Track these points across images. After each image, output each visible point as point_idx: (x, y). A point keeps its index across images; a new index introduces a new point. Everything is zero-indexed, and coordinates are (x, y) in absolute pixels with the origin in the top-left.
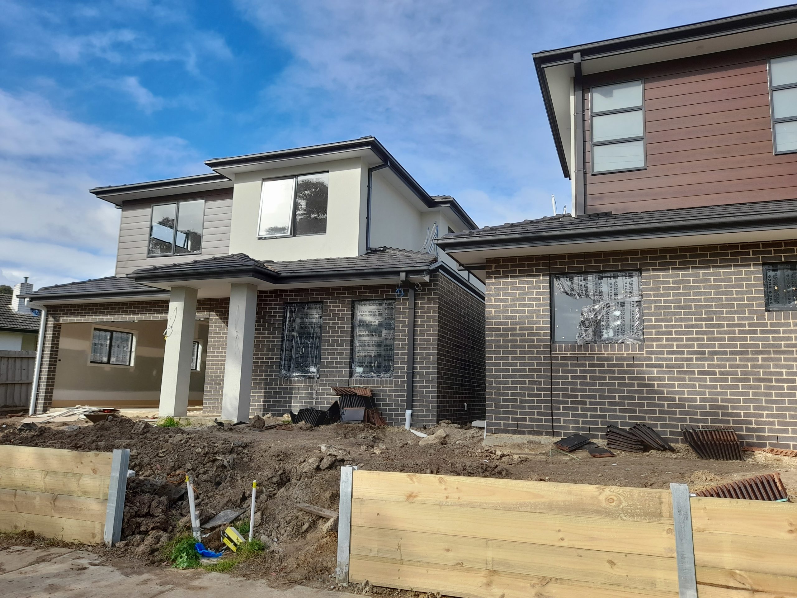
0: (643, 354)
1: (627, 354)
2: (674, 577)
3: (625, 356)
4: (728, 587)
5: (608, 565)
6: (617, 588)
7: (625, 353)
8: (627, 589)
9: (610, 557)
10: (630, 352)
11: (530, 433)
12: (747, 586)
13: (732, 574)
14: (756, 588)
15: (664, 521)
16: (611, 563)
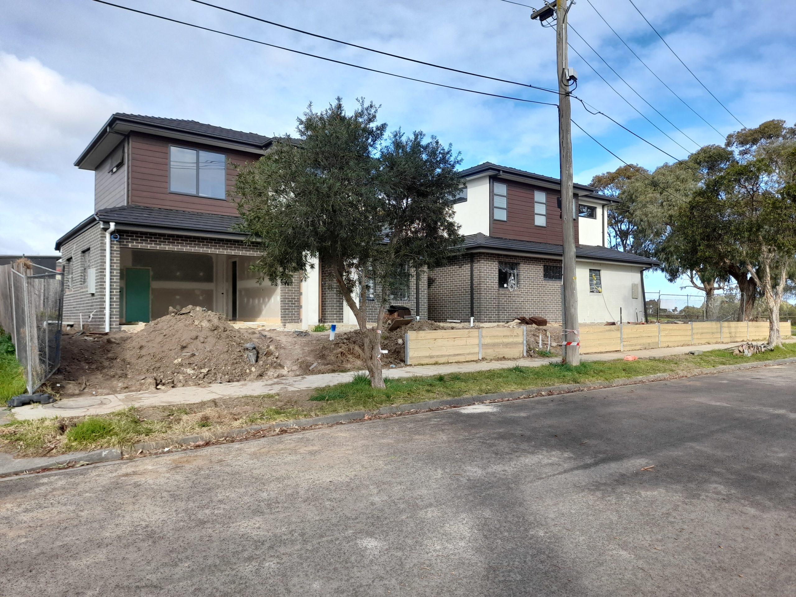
0: (520, 293)
8: (610, 345)
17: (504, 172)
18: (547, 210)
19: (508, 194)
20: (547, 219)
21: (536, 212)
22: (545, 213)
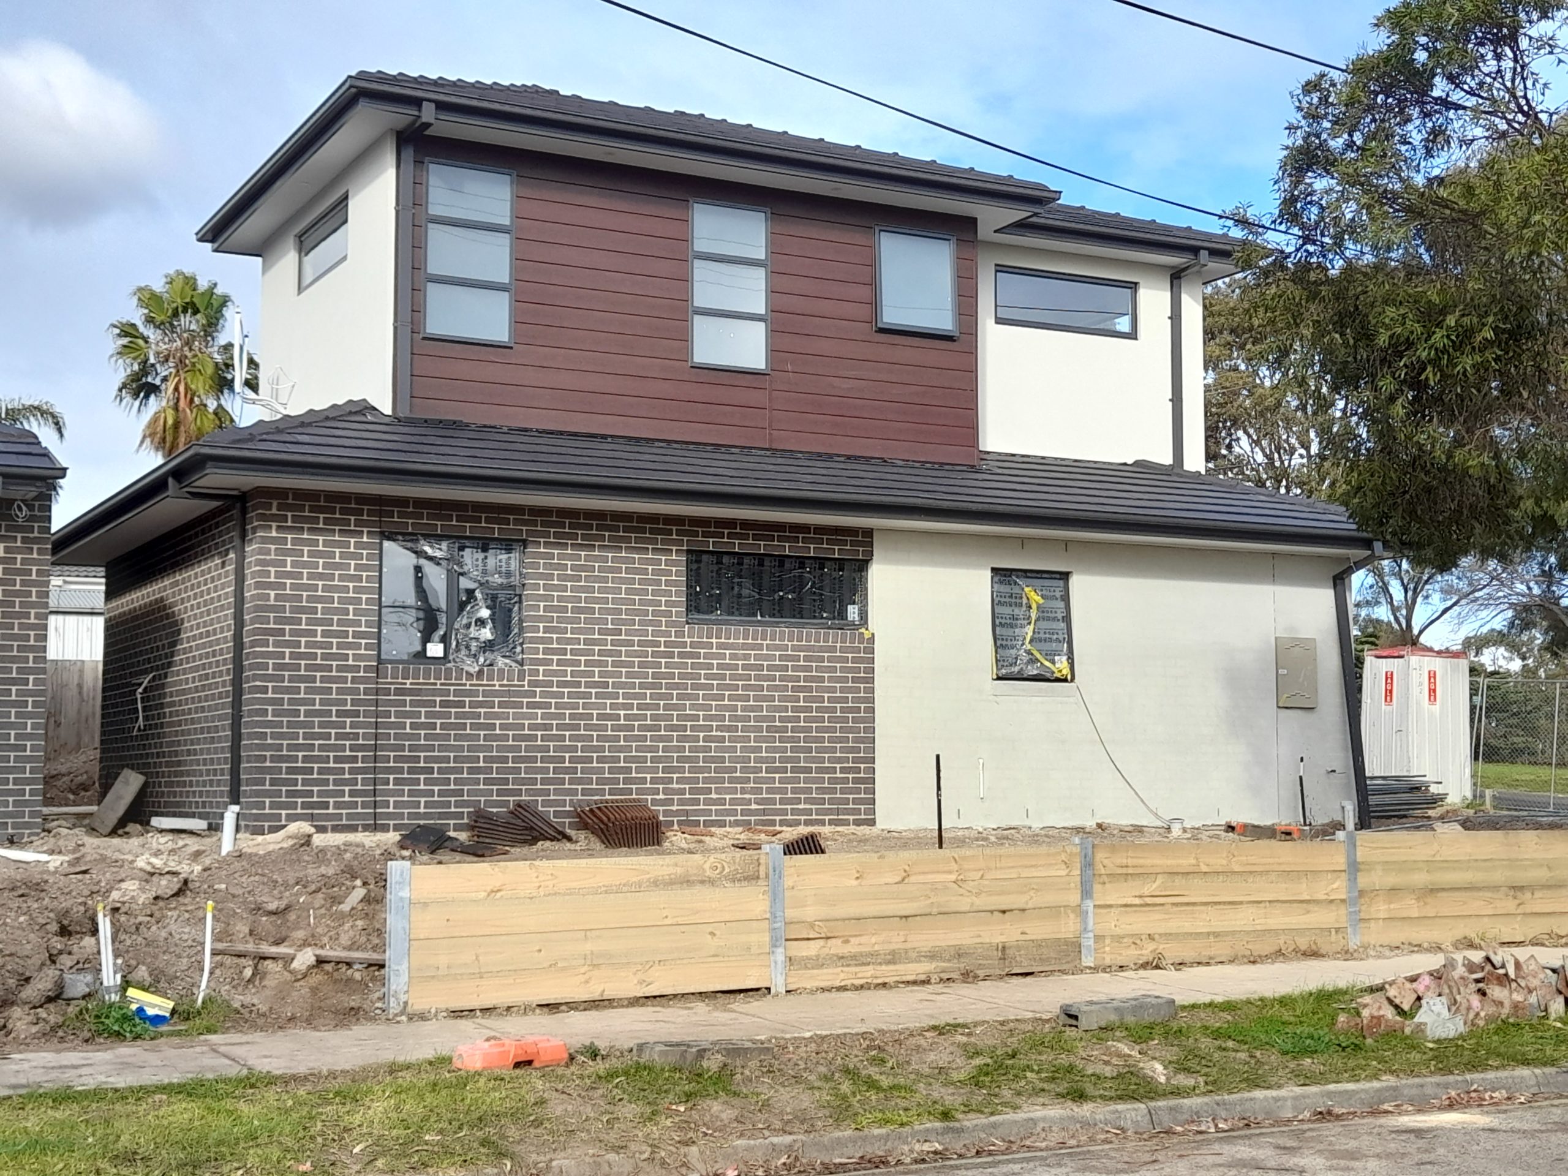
0: (523, 686)
1: (500, 686)
2: (766, 938)
3: (497, 688)
4: (808, 939)
5: (709, 937)
6: (716, 959)
7: (497, 683)
8: (726, 959)
9: (710, 928)
10: (505, 682)
11: (336, 829)
12: (823, 935)
13: (812, 926)
14: (829, 935)
15: (760, 882)
16: (712, 934)
17: (441, 106)
18: (772, 291)
19: (516, 216)
20: (773, 333)
21: (699, 301)
22: (761, 310)
